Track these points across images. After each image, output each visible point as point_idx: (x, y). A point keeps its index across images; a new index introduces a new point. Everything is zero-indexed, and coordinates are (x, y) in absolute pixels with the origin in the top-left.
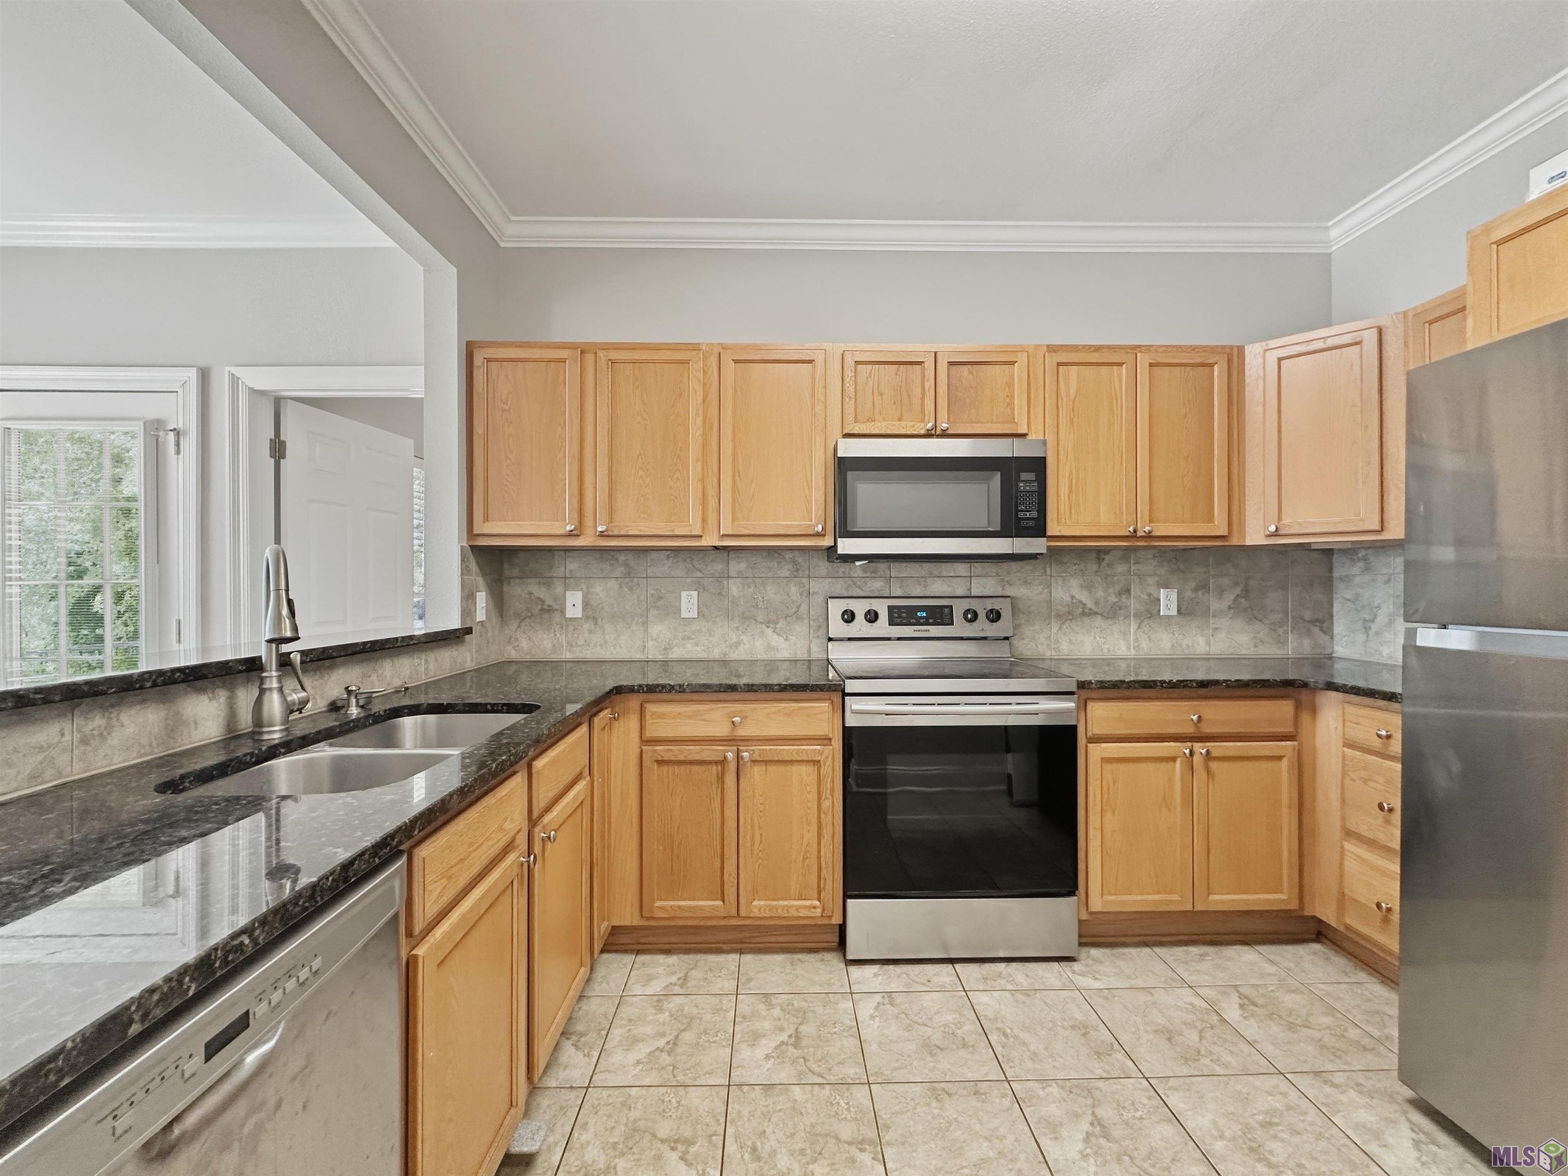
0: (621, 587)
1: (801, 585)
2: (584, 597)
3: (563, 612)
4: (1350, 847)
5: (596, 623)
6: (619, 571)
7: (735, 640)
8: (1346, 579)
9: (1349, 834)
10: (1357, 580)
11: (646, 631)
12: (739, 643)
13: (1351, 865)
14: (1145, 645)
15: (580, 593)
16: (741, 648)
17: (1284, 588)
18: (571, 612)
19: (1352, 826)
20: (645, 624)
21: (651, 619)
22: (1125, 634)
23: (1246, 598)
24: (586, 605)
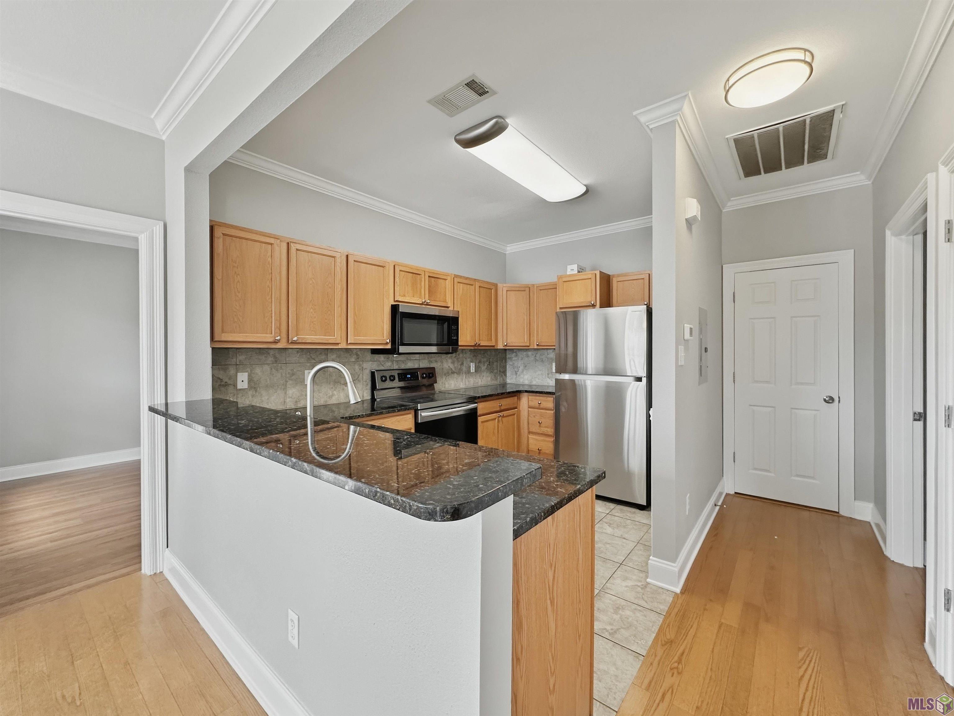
0: (271, 369)
1: (360, 365)
2: (249, 376)
3: (235, 385)
4: (531, 436)
5: (256, 391)
6: (270, 359)
7: (331, 394)
8: (510, 358)
9: (529, 432)
10: (514, 358)
11: (286, 393)
12: (333, 395)
13: (531, 441)
14: (467, 383)
15: (247, 373)
16: (334, 398)
17: (497, 362)
18: (240, 386)
19: (531, 430)
20: (285, 389)
21: (288, 386)
22: (462, 379)
23: (490, 365)
24: (250, 380)
